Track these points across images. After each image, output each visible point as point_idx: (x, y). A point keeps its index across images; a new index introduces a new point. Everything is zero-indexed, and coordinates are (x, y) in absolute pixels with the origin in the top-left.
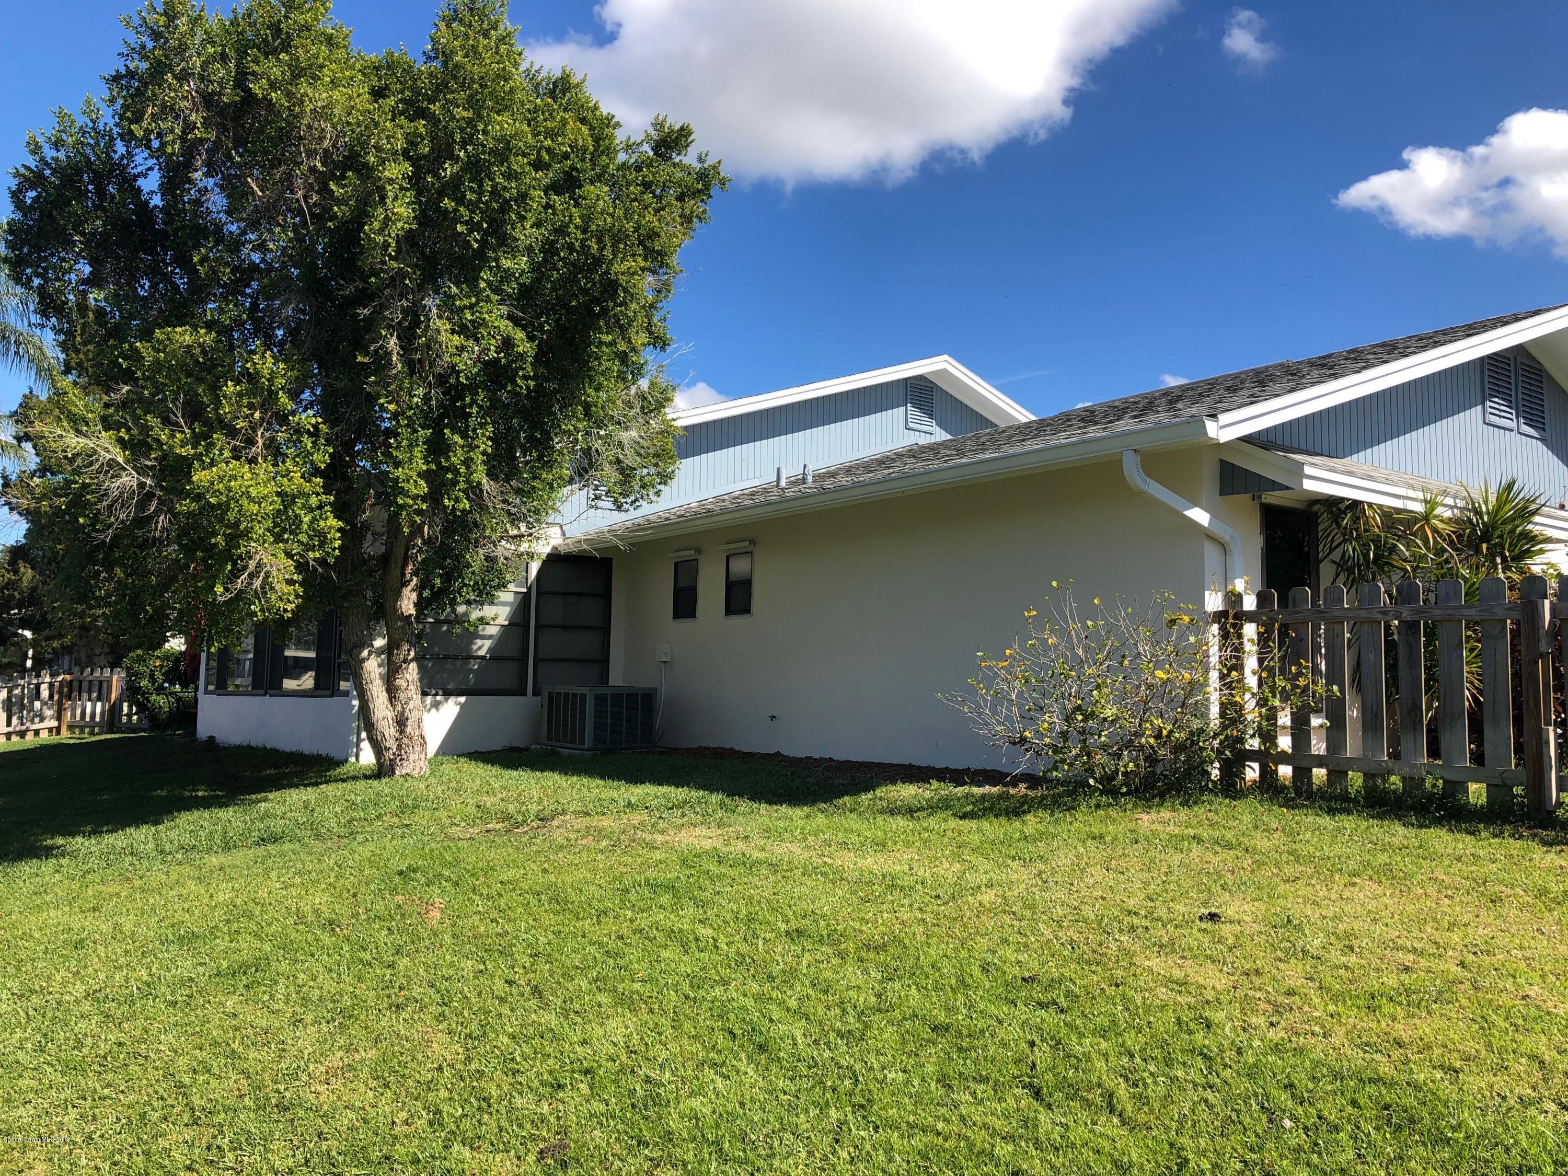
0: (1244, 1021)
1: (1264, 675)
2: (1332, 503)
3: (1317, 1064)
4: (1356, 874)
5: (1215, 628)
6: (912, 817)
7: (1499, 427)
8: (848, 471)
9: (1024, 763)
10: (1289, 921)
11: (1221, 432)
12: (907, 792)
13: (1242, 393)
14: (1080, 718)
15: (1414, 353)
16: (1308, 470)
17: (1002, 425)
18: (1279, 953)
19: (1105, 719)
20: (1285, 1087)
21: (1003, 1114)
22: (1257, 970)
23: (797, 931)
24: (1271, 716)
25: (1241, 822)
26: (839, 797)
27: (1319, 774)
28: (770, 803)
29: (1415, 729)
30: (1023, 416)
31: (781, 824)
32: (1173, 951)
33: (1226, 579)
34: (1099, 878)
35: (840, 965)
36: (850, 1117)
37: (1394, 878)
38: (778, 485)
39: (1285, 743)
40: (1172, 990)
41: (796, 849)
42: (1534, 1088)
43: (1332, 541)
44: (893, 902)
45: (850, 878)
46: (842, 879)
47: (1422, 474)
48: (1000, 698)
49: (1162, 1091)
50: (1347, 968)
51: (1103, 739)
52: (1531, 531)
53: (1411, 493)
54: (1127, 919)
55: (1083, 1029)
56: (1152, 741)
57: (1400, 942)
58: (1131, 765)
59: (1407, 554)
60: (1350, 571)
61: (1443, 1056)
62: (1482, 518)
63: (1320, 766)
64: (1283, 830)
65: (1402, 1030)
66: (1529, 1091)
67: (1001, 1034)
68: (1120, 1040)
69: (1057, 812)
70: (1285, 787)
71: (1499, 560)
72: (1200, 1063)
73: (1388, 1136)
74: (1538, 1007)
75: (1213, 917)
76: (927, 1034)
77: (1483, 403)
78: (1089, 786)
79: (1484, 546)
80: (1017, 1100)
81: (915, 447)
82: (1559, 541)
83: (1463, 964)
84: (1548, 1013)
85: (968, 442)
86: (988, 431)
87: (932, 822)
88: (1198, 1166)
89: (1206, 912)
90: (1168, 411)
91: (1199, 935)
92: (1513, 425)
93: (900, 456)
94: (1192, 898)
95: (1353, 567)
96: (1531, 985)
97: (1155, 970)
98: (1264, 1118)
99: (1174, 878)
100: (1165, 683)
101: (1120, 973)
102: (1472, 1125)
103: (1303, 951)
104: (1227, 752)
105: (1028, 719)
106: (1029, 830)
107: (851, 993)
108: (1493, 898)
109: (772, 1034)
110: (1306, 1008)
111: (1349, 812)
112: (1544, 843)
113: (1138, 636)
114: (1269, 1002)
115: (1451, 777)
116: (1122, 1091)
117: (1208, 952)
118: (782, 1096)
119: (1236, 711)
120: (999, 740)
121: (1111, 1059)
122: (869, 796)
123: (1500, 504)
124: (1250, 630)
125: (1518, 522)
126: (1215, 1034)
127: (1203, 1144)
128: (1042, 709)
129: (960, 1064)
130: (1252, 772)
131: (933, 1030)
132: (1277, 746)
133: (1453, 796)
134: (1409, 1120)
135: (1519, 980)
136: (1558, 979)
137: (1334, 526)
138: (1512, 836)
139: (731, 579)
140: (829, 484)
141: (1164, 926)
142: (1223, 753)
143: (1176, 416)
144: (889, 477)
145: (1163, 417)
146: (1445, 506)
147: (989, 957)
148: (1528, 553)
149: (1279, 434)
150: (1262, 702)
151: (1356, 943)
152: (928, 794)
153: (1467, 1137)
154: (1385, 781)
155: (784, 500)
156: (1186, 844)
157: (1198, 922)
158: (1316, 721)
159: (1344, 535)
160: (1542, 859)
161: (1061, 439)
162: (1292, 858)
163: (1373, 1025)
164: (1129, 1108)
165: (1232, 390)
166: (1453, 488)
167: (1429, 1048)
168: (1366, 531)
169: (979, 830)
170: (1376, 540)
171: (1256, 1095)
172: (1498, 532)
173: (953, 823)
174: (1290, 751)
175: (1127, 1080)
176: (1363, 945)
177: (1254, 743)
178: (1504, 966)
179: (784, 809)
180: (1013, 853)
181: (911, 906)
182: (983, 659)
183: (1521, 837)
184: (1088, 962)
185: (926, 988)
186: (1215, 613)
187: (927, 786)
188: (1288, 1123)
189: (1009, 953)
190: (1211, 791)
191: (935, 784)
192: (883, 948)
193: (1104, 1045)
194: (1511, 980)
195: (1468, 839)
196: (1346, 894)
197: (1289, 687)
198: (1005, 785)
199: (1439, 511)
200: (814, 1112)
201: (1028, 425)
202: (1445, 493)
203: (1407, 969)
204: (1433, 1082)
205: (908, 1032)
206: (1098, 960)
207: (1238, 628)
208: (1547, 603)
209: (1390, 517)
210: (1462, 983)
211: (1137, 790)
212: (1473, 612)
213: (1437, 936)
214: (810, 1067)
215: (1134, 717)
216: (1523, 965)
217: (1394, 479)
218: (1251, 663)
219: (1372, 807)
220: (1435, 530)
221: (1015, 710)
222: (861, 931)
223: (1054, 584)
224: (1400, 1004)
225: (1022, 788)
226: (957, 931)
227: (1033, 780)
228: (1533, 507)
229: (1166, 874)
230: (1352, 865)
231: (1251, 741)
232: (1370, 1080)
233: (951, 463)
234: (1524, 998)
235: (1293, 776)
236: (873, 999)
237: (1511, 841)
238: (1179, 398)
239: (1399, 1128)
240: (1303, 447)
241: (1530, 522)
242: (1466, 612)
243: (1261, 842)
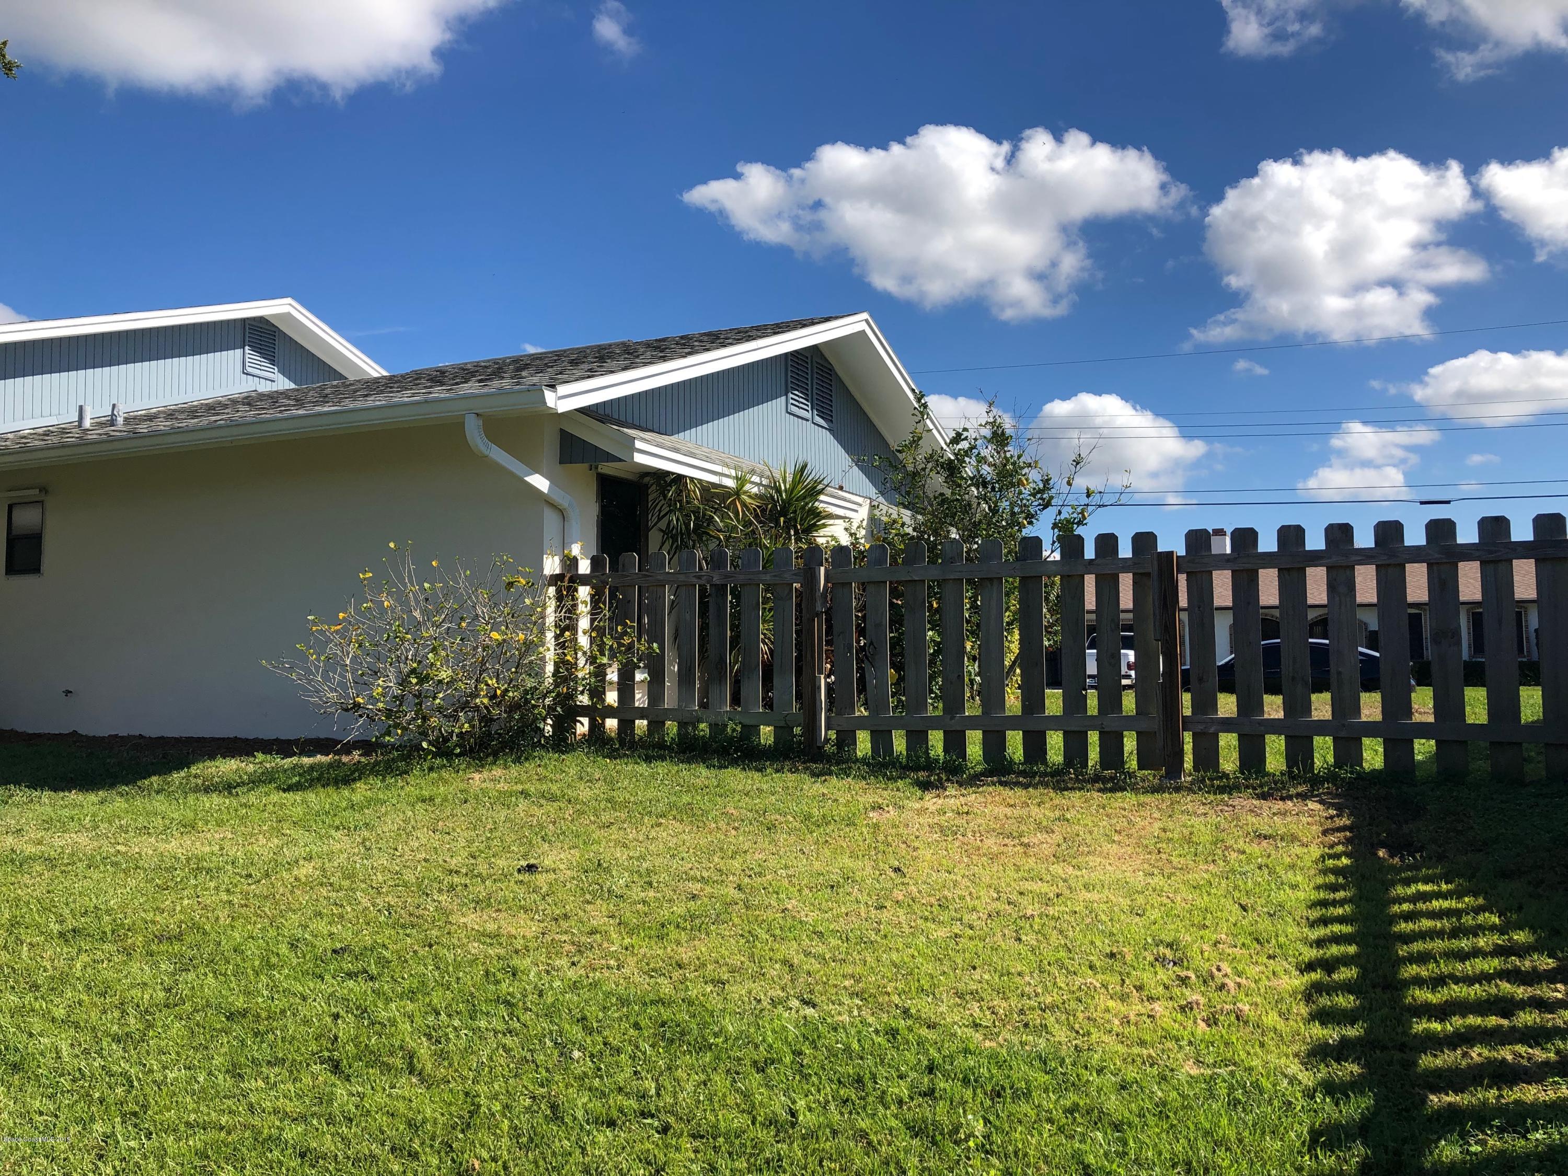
0: (548, 965)
1: (594, 634)
2: (660, 475)
3: (608, 995)
4: (663, 816)
5: (552, 591)
6: (230, 793)
7: (798, 417)
8: (170, 414)
9: (356, 730)
10: (599, 865)
11: (560, 402)
12: (228, 767)
13: (582, 366)
14: (414, 681)
15: (731, 344)
16: (638, 444)
17: (352, 378)
18: (588, 897)
19: (440, 682)
20: (578, 1021)
21: (297, 1094)
22: (565, 915)
23: (74, 931)
24: (600, 673)
25: (567, 774)
26: (148, 775)
27: (641, 724)
28: (55, 790)
29: (720, 680)
30: (375, 370)
31: (66, 812)
32: (489, 905)
33: (564, 544)
34: (424, 841)
35: (125, 963)
36: (119, 1128)
37: (693, 815)
38: (80, 426)
39: (612, 697)
40: (483, 944)
41: (83, 839)
42: (783, 989)
43: (660, 511)
44: (196, 886)
45: (146, 866)
46: (137, 867)
47: (737, 454)
48: (333, 663)
49: (462, 1043)
50: (644, 902)
51: (438, 701)
52: (817, 508)
53: (726, 471)
54: (447, 879)
55: (391, 994)
56: (486, 701)
57: (692, 873)
58: (466, 725)
59: (721, 524)
60: (675, 539)
61: (714, 971)
62: (781, 496)
63: (642, 718)
64: (605, 780)
65: (685, 954)
66: (779, 992)
67: (304, 1011)
68: (428, 1000)
69: (388, 777)
70: (611, 739)
71: (792, 532)
72: (503, 1010)
73: (661, 1050)
74: (794, 917)
75: (531, 868)
76: (220, 1022)
77: (786, 395)
78: (424, 749)
79: (782, 519)
80: (314, 1077)
81: (253, 394)
82: (839, 517)
83: (739, 888)
84: (801, 922)
85: (311, 394)
86: (335, 383)
87: (252, 798)
88: (490, 1110)
89: (524, 863)
90: (512, 378)
91: (516, 888)
92: (808, 415)
93: (234, 402)
94: (513, 852)
95: (677, 535)
96: (790, 899)
97: (469, 925)
98: (556, 1053)
99: (498, 834)
100: (500, 644)
101: (435, 932)
102: (731, 1028)
103: (609, 891)
104: (559, 709)
105: (362, 684)
106: (357, 798)
107: (133, 992)
108: (770, 825)
109: (30, 1050)
110: (605, 945)
111: (663, 759)
112: (815, 775)
113: (477, 598)
114: (573, 943)
115: (747, 721)
116: (424, 1050)
117: (523, 902)
118: (37, 1118)
119: (567, 670)
120: (330, 707)
121: (416, 1019)
122: (183, 774)
123: (795, 484)
124: (584, 592)
125: (807, 500)
126: (521, 980)
127: (497, 1087)
128: (376, 673)
129: (258, 1051)
130: (583, 726)
131: (228, 1018)
132: (604, 700)
133: (748, 739)
134: (680, 1033)
135: (781, 896)
136: (811, 891)
137: (661, 498)
138: (790, 771)
139: (14, 533)
140: (143, 428)
141: (483, 881)
142: (555, 710)
143: (518, 384)
144: (214, 425)
145: (506, 383)
146: (753, 483)
147: (299, 933)
148: (814, 527)
149: (615, 407)
150: (592, 660)
151: (654, 879)
152: (251, 768)
153: (726, 1041)
154: (695, 728)
155: (83, 443)
156: (513, 799)
157: (516, 873)
158: (639, 676)
159: (670, 506)
160: (810, 788)
161: (405, 397)
162: (609, 805)
163: (660, 952)
164: (429, 1066)
165: (575, 363)
166: (760, 467)
167: (704, 965)
168: (688, 502)
169: (304, 801)
170: (696, 512)
171: (551, 1032)
172: (793, 508)
173: (275, 797)
174: (616, 705)
175: (429, 1037)
176: (661, 879)
177: (584, 700)
178: (771, 884)
179: (74, 796)
180: (337, 823)
181: (217, 888)
182: (314, 623)
183: (797, 771)
184: (403, 927)
185: (225, 975)
186: (551, 576)
187: (252, 759)
188: (576, 1054)
189: (321, 926)
190: (543, 747)
191: (260, 756)
192: (179, 938)
193: (410, 1007)
194: (775, 896)
195: (757, 775)
196: (653, 834)
197: (615, 645)
198: (337, 753)
199: (747, 487)
200: (74, 1129)
201: (376, 381)
202: (753, 472)
203: (694, 897)
204: (704, 995)
205: (198, 1025)
206: (414, 922)
207: (572, 591)
208: (822, 569)
209: (708, 490)
210: (737, 904)
211: (472, 750)
212: (767, 577)
213: (721, 865)
214: (74, 1081)
215: (470, 678)
216: (785, 882)
217: (713, 457)
218: (584, 623)
219: (684, 752)
220: (744, 505)
221: (349, 675)
222: (154, 922)
223: (392, 545)
224: (684, 929)
225: (356, 755)
226: (267, 909)
227: (367, 747)
228: (820, 487)
229: (491, 831)
230: (661, 807)
231: (580, 697)
232: (652, 1002)
233: (286, 414)
234: (783, 911)
235: (619, 729)
236: (162, 994)
237: (789, 775)
238: (526, 367)
239: (672, 1041)
240: (636, 422)
241: (817, 500)
242: (763, 577)
243: (585, 793)
